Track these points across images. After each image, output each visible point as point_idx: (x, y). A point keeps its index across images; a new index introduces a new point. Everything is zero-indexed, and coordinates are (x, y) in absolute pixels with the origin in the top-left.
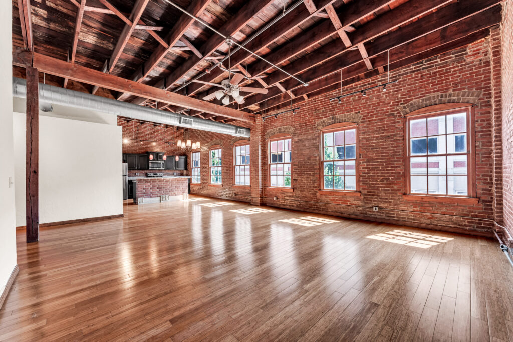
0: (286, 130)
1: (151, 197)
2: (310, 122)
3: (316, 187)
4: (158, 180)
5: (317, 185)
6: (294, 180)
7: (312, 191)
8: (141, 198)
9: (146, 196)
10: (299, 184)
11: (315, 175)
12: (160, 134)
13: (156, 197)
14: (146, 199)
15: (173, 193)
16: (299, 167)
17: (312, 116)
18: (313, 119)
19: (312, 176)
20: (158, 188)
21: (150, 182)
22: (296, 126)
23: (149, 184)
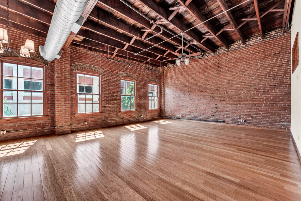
0: (97, 70)
2: (115, 71)
3: (118, 110)
5: (119, 109)
6: (103, 106)
7: (116, 112)
10: (107, 109)
11: (117, 103)
16: (107, 98)
17: (116, 67)
18: (117, 70)
19: (116, 103)
22: (105, 69)
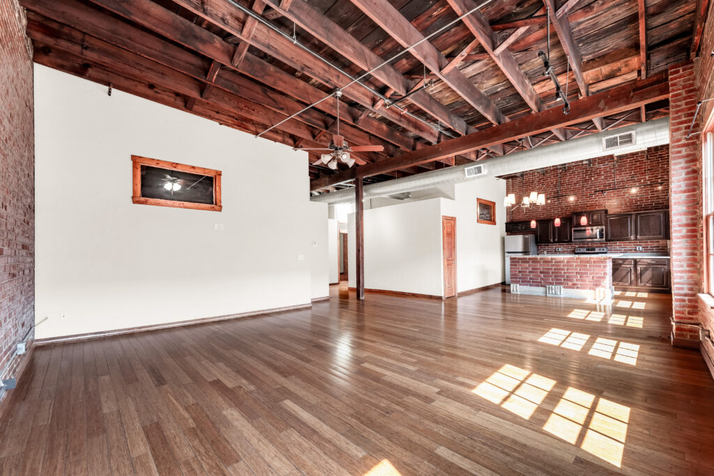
1: (531, 285)
4: (541, 259)
8: (515, 285)
9: (522, 282)
12: (603, 177)
13: (538, 286)
14: (521, 286)
15: (570, 283)
20: (541, 272)
21: (528, 262)
23: (527, 265)
